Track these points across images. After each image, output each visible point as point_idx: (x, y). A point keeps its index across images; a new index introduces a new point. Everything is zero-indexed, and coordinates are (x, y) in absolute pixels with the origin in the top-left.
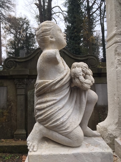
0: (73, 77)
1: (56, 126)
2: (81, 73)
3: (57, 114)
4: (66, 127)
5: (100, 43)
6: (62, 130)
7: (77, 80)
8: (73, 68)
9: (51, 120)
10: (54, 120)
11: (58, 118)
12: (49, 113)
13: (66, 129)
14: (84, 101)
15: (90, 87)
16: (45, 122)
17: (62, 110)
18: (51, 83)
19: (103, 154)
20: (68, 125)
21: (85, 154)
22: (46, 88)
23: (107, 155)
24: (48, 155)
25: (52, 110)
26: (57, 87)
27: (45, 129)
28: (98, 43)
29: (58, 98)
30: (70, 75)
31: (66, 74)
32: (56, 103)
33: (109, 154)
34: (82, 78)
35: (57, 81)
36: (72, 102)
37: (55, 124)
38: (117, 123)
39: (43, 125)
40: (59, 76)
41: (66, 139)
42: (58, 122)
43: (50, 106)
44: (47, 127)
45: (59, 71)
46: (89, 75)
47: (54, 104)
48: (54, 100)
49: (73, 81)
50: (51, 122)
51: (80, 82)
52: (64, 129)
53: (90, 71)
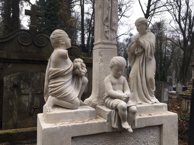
0: (75, 68)
1: (65, 97)
2: (80, 66)
3: (65, 89)
4: (71, 97)
5: (78, 26)
6: (68, 99)
7: (78, 70)
8: (75, 62)
9: (61, 94)
10: (64, 93)
11: (66, 92)
12: (60, 89)
13: (71, 98)
14: (81, 83)
15: (84, 75)
16: (57, 95)
17: (68, 88)
18: (63, 71)
19: (90, 111)
20: (72, 96)
21: (81, 112)
22: (59, 74)
23: (92, 111)
24: (60, 113)
25: (63, 87)
26: (66, 73)
27: (57, 99)
28: (77, 26)
29: (67, 80)
30: (74, 67)
31: (71, 66)
32: (65, 83)
33: (94, 111)
34: (80, 69)
35: (66, 70)
36: (73, 83)
37: (64, 95)
38: (97, 97)
39: (55, 97)
40: (67, 67)
41: (71, 104)
42: (66, 94)
43: (61, 85)
44: (58, 98)
45: (67, 64)
46: (84, 67)
47: (64, 84)
48: (64, 81)
49: (75, 70)
50: (62, 95)
51: (80, 71)
52: (70, 98)
53: (84, 65)
